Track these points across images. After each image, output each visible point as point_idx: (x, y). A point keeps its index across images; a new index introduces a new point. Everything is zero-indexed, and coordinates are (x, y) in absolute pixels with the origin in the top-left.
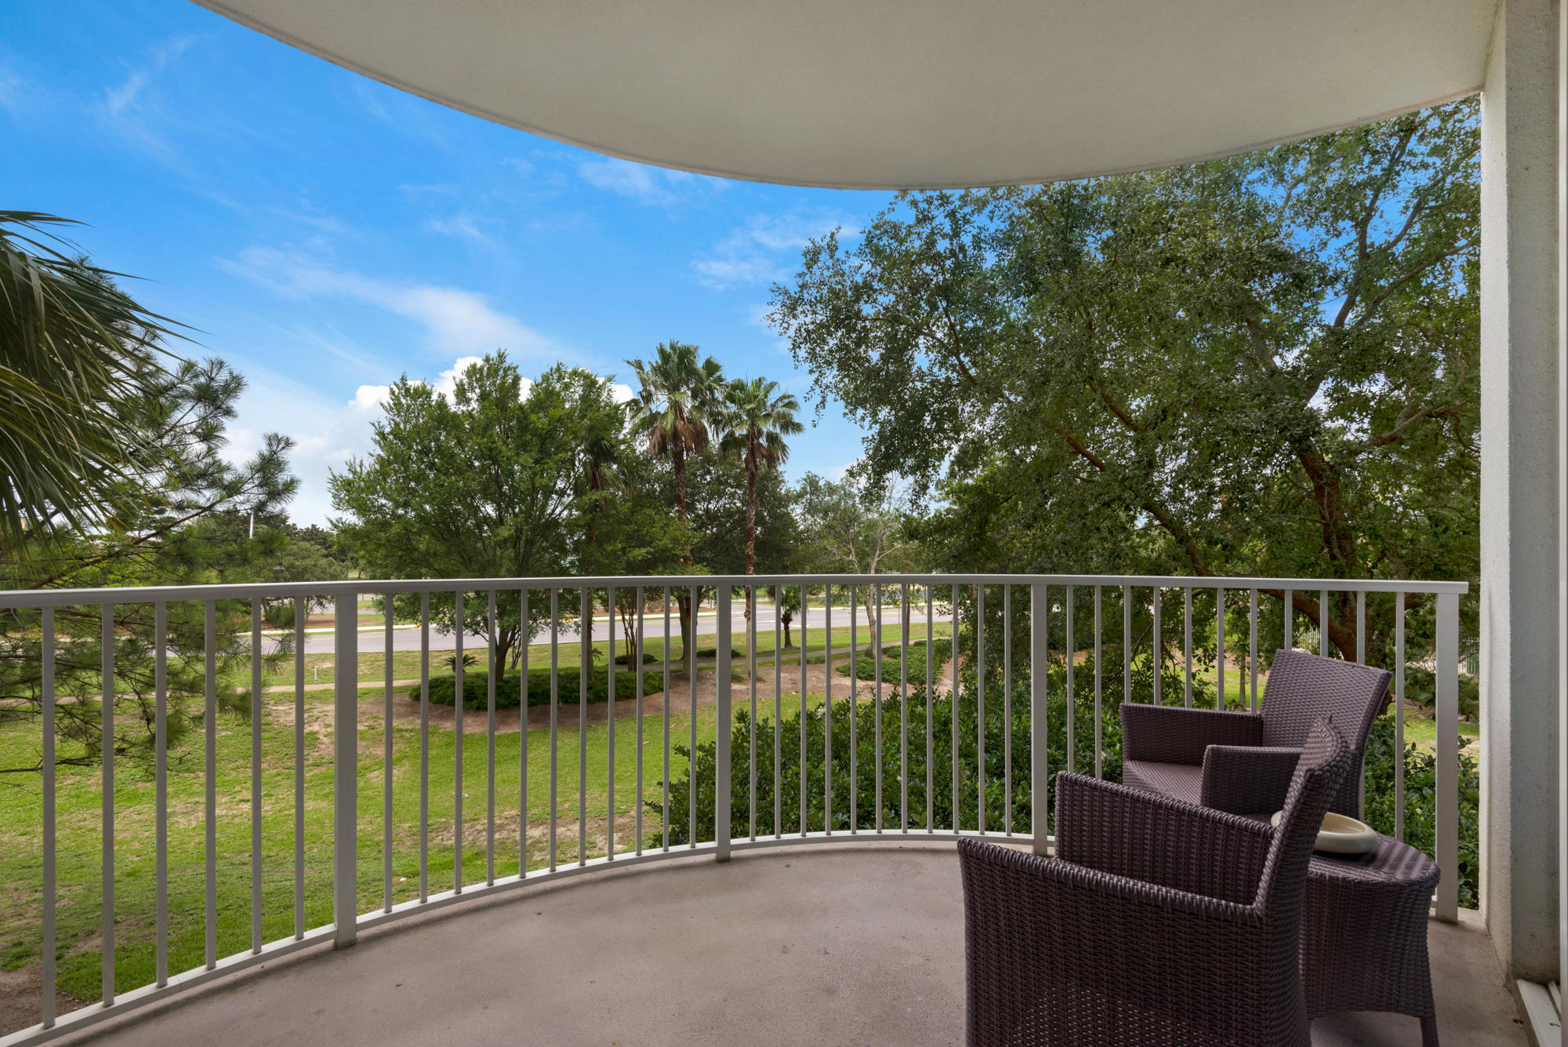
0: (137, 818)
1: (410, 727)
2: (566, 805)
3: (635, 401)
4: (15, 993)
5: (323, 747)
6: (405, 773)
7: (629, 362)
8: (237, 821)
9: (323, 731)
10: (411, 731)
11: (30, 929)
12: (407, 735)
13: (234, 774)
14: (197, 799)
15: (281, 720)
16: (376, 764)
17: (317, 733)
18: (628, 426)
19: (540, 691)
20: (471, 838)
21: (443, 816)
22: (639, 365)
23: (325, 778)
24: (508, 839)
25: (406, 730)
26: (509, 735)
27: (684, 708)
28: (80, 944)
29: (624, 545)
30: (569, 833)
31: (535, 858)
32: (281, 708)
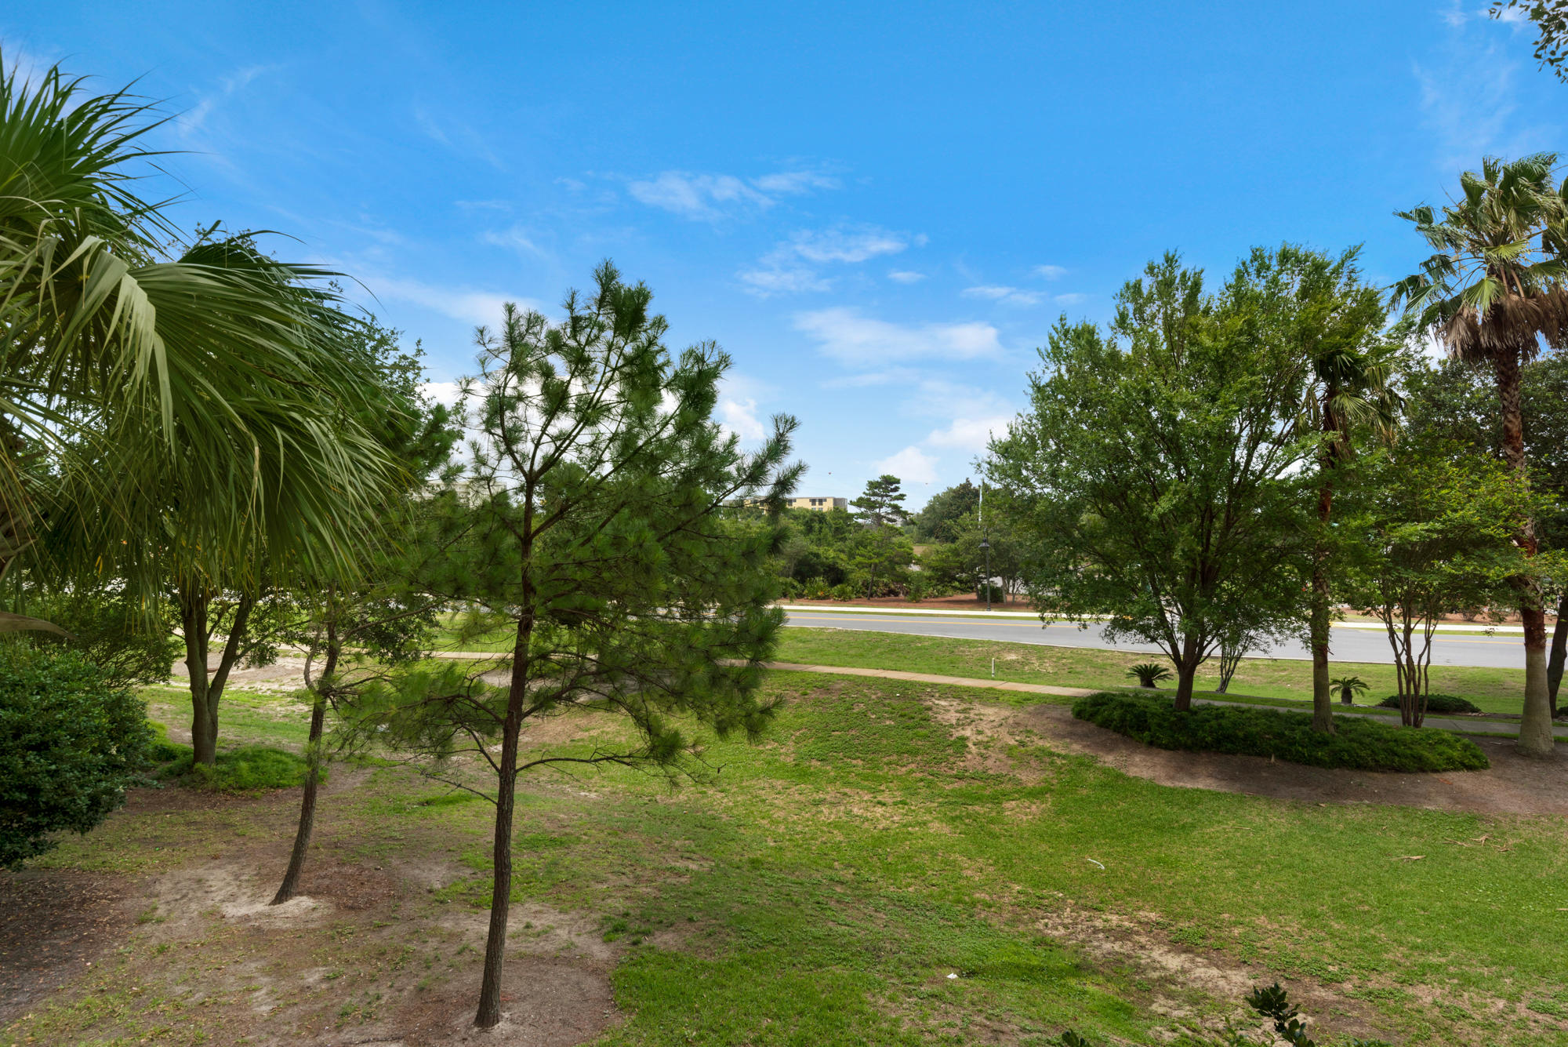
0: (797, 797)
1: (1063, 753)
2: (1236, 931)
3: (1414, 280)
4: (590, 969)
5: (969, 756)
6: (1043, 811)
7: (1405, 215)
8: (866, 825)
9: (974, 738)
10: (1064, 757)
11: (643, 900)
12: (1059, 762)
13: (886, 769)
14: (847, 790)
15: (939, 717)
16: (1016, 792)
17: (967, 739)
18: (1391, 321)
19: (1241, 734)
20: (1081, 937)
21: (1062, 889)
22: (1424, 216)
23: (961, 796)
24: (1129, 957)
25: (1059, 756)
26: (1186, 791)
27: (1514, 809)
28: (658, 934)
29: (1382, 517)
30: (1222, 983)
31: (1154, 1007)
32: (943, 703)
